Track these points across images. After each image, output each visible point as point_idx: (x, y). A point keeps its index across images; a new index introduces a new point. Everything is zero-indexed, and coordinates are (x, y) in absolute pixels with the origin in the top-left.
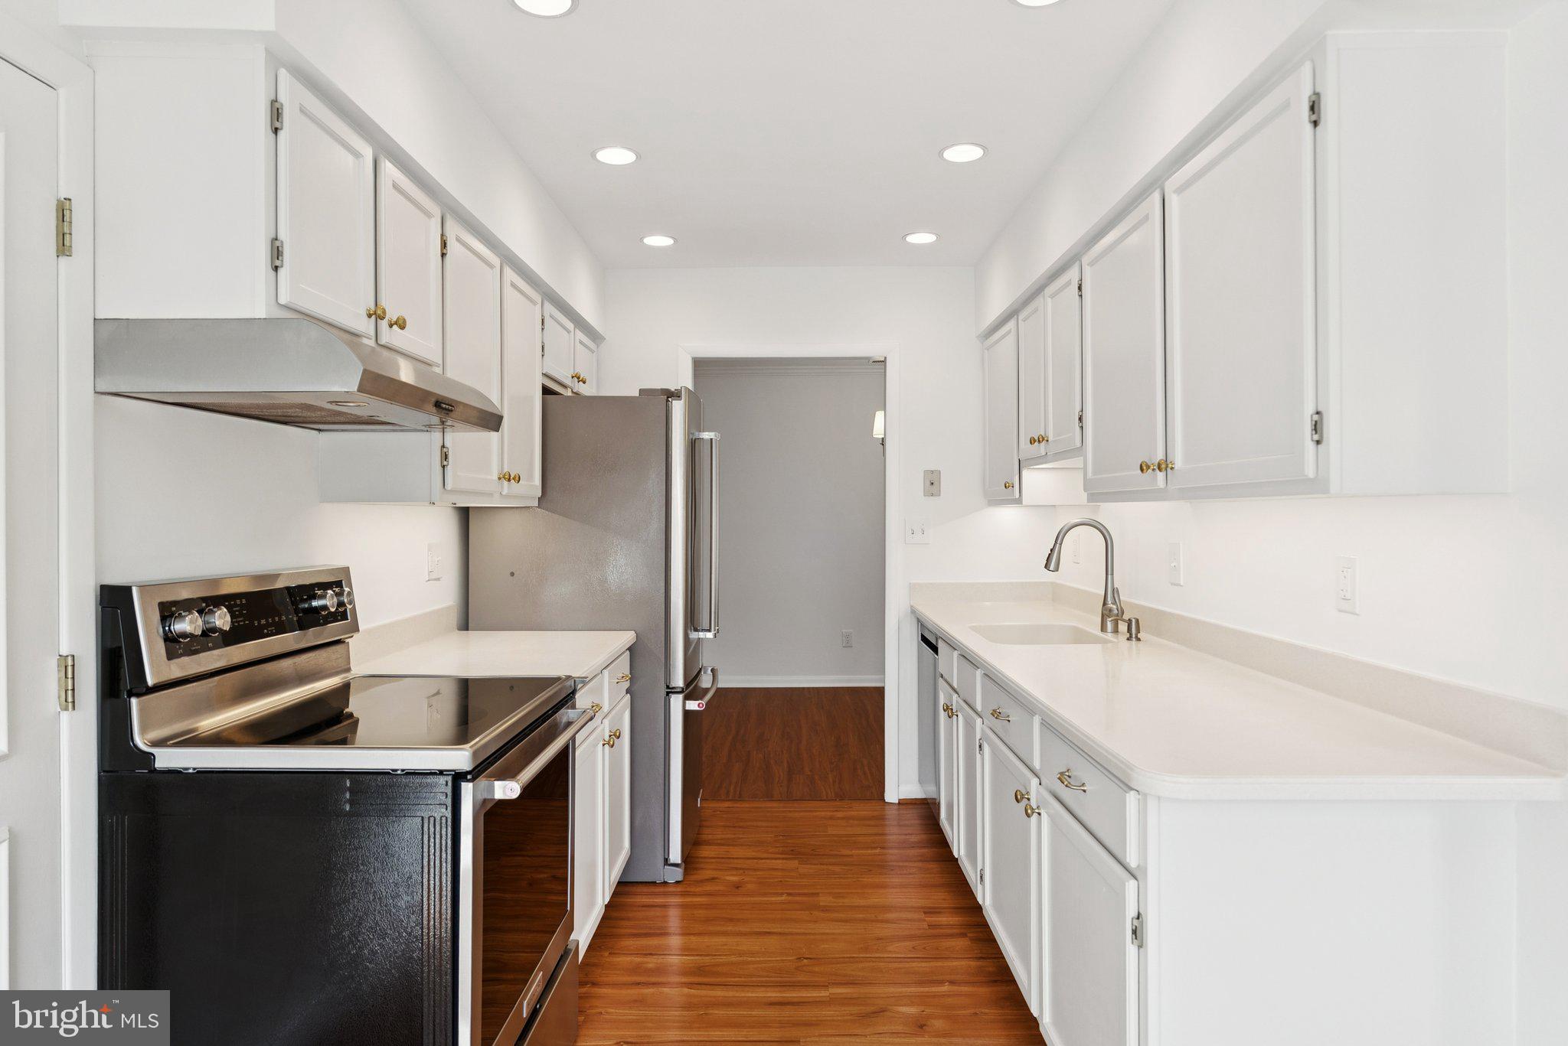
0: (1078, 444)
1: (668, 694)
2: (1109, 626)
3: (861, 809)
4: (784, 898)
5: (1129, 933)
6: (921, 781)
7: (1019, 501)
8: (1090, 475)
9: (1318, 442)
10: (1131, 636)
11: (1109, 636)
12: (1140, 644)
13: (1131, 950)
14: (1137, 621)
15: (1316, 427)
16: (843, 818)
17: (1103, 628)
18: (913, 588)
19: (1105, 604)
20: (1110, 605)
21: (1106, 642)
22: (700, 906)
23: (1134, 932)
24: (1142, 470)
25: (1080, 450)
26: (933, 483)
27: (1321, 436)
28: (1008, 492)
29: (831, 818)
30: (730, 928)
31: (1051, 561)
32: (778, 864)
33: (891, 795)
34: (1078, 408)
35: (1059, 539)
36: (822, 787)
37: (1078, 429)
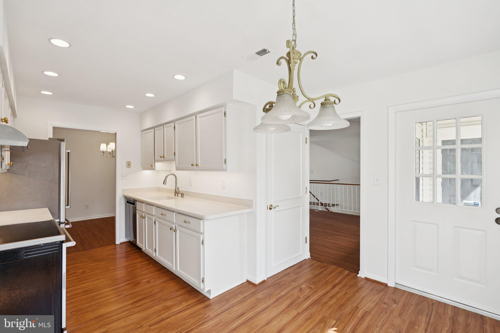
0: (174, 159)
1: (59, 224)
2: (176, 195)
3: (109, 247)
4: (100, 271)
5: (201, 243)
6: (126, 237)
7: (154, 169)
8: (177, 165)
9: (225, 164)
10: (182, 196)
11: (176, 197)
12: (184, 198)
13: (202, 246)
14: (183, 193)
15: (225, 161)
16: (106, 250)
17: (175, 196)
18: (123, 190)
19: (175, 191)
20: (176, 191)
21: (176, 198)
22: (75, 279)
23: (202, 243)
24: (192, 165)
25: (174, 160)
26: (129, 165)
27: (226, 163)
28: (152, 167)
29: (102, 251)
30: (88, 281)
31: (164, 183)
32: (93, 264)
33: (118, 242)
34: (174, 152)
35: (166, 178)
36: (95, 245)
37: (174, 156)
